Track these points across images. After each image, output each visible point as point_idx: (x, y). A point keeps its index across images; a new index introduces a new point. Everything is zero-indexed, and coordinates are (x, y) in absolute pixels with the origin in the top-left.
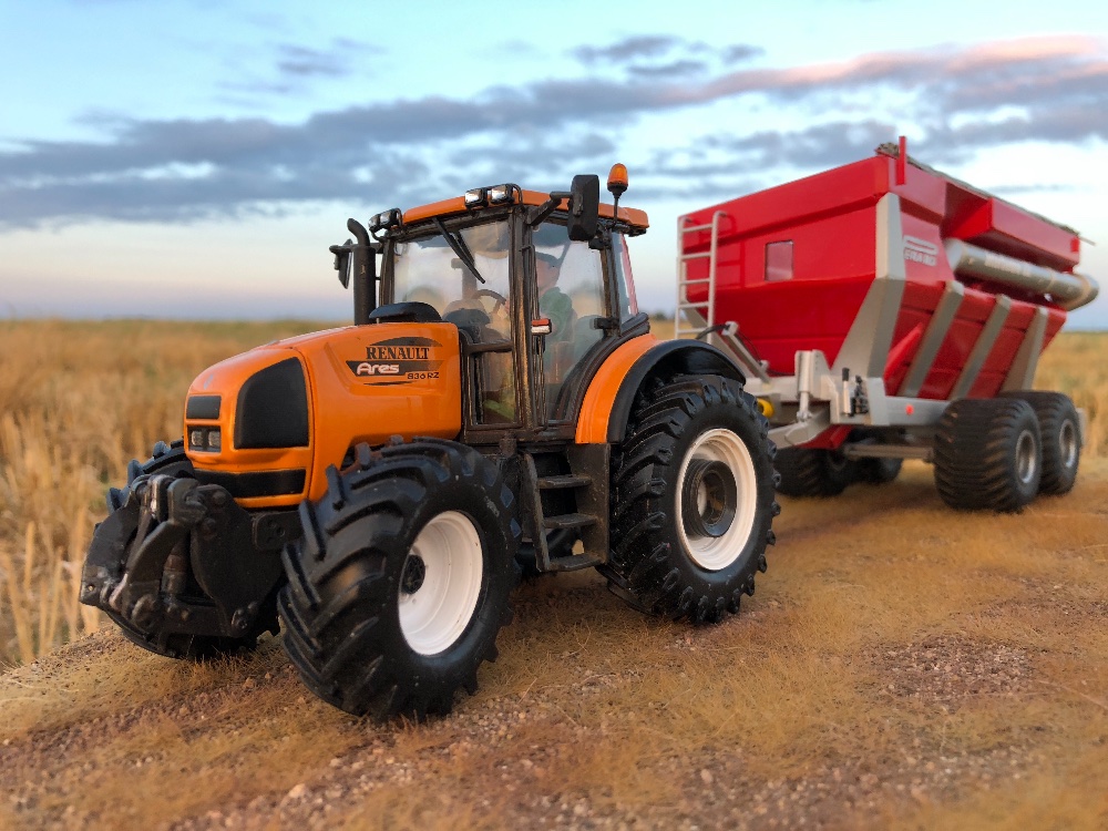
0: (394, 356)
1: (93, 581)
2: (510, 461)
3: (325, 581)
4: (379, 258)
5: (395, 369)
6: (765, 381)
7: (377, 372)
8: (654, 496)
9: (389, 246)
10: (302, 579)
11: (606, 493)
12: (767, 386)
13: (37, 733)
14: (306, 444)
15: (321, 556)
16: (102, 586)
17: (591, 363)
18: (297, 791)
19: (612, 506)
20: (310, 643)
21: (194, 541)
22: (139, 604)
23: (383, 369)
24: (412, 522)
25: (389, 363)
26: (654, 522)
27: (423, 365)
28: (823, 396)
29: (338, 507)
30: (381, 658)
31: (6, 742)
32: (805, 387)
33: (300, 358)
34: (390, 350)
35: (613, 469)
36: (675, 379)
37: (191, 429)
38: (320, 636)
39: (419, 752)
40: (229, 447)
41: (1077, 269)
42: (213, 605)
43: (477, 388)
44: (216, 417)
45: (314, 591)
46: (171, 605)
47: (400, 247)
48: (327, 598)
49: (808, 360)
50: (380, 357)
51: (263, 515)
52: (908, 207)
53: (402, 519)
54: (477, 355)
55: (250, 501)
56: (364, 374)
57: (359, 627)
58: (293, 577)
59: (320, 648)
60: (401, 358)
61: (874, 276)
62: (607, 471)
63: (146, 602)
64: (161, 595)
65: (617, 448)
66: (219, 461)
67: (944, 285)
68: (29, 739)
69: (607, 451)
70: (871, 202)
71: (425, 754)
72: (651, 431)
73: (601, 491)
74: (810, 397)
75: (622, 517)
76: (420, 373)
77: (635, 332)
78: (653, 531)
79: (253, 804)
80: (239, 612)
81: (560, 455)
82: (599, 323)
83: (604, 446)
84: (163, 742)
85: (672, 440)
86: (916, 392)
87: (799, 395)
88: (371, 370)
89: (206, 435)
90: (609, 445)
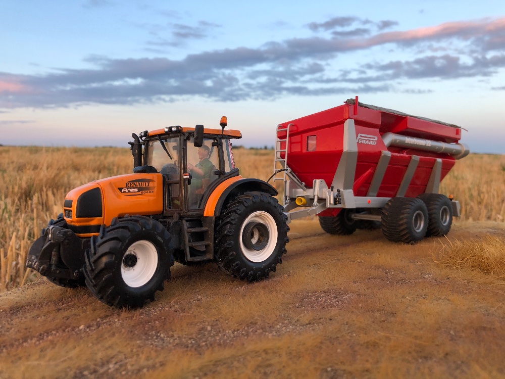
0: (136, 186)
1: (31, 260)
2: (176, 222)
3: (95, 262)
4: (143, 147)
5: (136, 190)
6: (304, 190)
7: (129, 191)
8: (229, 236)
9: (147, 143)
10: (89, 261)
11: (213, 234)
12: (305, 192)
13: (11, 308)
14: (101, 216)
15: (95, 254)
16: (33, 262)
17: (212, 187)
18: (82, 327)
19: (215, 239)
20: (91, 281)
21: (61, 248)
22: (41, 267)
23: (131, 190)
24: (125, 244)
25: (134, 188)
26: (229, 244)
27: (147, 189)
28: (323, 197)
29: (102, 238)
30: (113, 287)
31: (1, 310)
32: (316, 193)
33: (100, 188)
34: (134, 184)
35: (216, 225)
36: (245, 193)
37: (65, 210)
38: (94, 279)
39: (126, 318)
40: (74, 218)
41: (459, 142)
42: (69, 269)
43: (169, 197)
44: (71, 207)
45: (93, 265)
46: (53, 268)
47: (151, 143)
48: (96, 267)
49: (318, 183)
50: (130, 186)
51: (85, 239)
52: (358, 123)
53: (121, 243)
54: (169, 185)
55: (82, 235)
56: (125, 192)
57: (106, 276)
58: (87, 260)
59: (95, 283)
60: (139, 186)
61: (343, 150)
62: (213, 226)
63: (44, 267)
64: (50, 265)
65: (218, 218)
66: (72, 222)
67: (380, 152)
68: (9, 310)
69: (214, 219)
70: (343, 122)
71: (127, 319)
72: (230, 212)
73: (211, 233)
74: (318, 197)
75: (219, 242)
76: (146, 191)
77: (232, 175)
78: (228, 248)
79: (67, 330)
80: (77, 271)
81: (199, 220)
82: (217, 173)
83: (212, 217)
84: (49, 312)
85: (237, 216)
86: (376, 194)
87: (314, 196)
88: (127, 191)
89: (68, 213)
90: (214, 217)
